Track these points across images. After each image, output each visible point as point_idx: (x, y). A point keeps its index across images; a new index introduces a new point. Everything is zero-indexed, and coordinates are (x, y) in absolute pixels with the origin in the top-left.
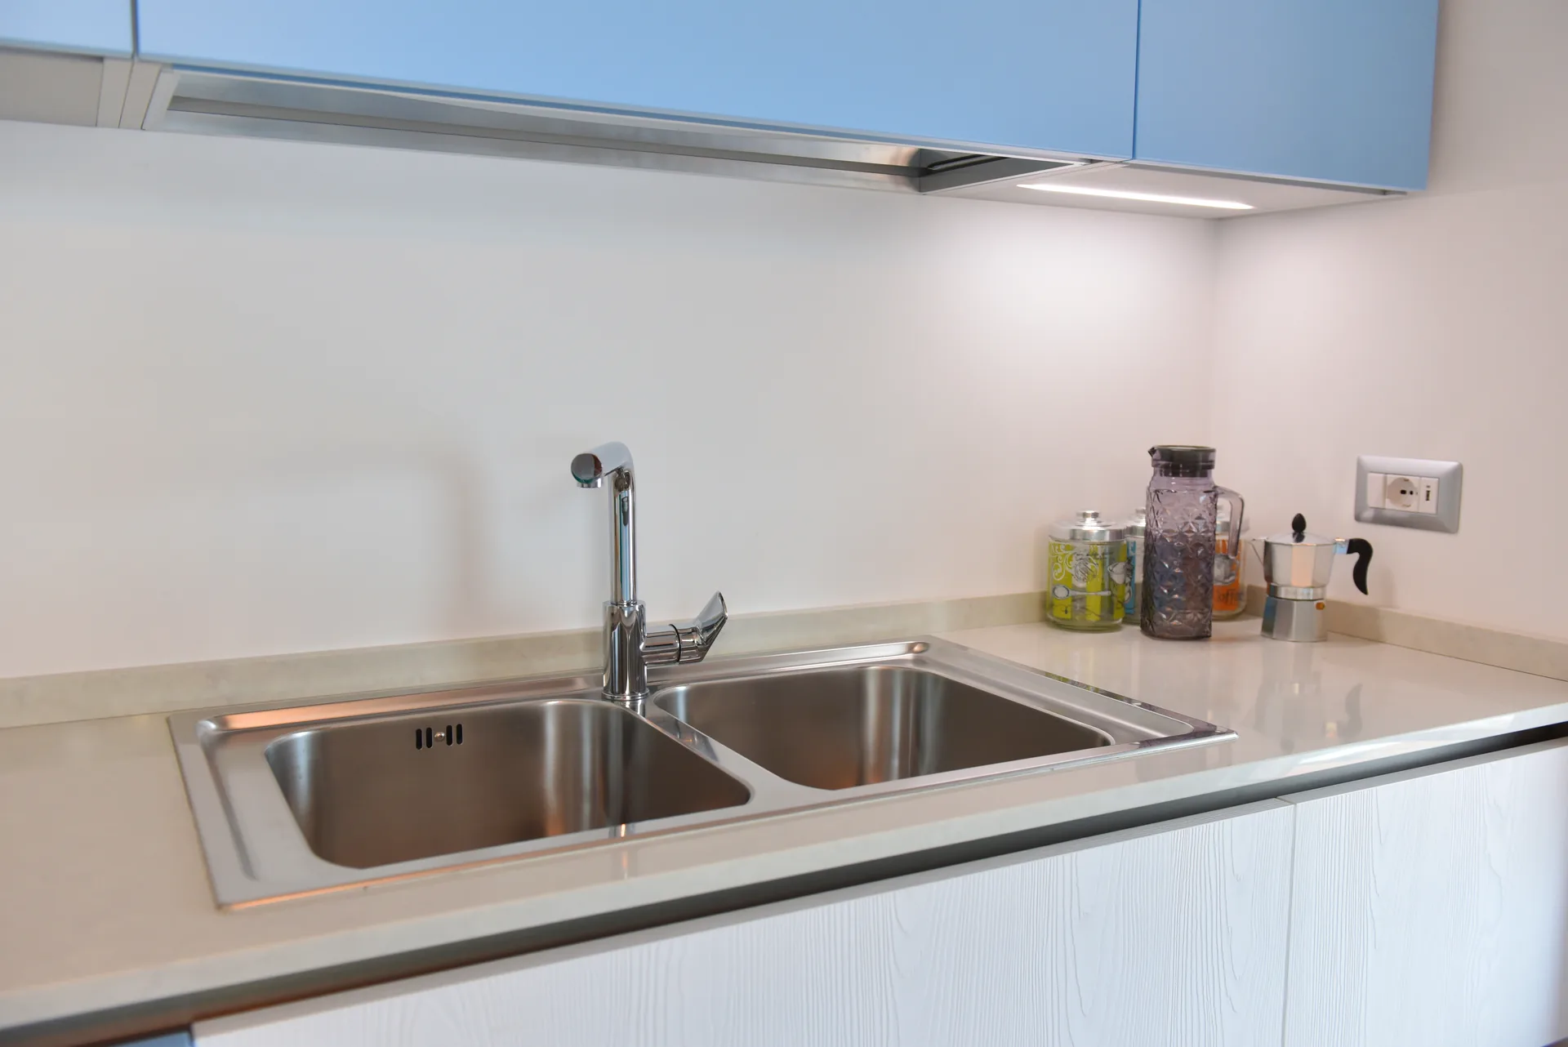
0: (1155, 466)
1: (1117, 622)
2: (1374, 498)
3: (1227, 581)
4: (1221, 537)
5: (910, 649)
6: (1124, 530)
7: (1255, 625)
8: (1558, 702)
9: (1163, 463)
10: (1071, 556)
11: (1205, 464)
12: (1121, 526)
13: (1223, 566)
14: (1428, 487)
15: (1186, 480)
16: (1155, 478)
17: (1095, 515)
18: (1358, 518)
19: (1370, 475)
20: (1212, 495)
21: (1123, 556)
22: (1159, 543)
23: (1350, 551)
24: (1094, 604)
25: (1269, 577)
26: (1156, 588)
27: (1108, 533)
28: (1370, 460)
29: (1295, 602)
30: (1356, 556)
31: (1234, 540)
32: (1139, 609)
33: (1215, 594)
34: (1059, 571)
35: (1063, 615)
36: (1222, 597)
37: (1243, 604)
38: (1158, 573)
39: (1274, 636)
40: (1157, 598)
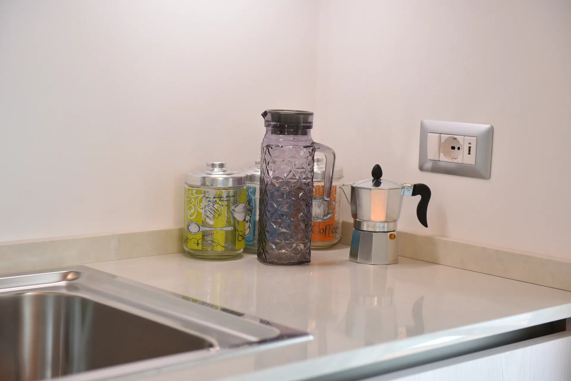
0: (267, 126)
1: (239, 252)
2: (432, 153)
3: (325, 218)
4: (318, 183)
5: (64, 277)
6: (244, 177)
7: (345, 253)
8: (565, 303)
9: (273, 123)
10: (202, 198)
11: (305, 124)
12: (242, 175)
13: (323, 206)
14: (470, 144)
15: (291, 137)
16: (267, 135)
17: (222, 166)
18: (421, 168)
19: (429, 134)
20: (310, 149)
21: (244, 198)
22: (269, 187)
23: (414, 194)
24: (220, 237)
25: (355, 216)
26: (268, 224)
27: (231, 180)
28: (431, 123)
29: (374, 234)
30: (419, 198)
31: (328, 185)
32: (256, 242)
33: (316, 229)
34: (193, 211)
35: (195, 247)
36: (322, 231)
37: (338, 236)
38: (269, 211)
39: (358, 260)
40: (268, 232)
